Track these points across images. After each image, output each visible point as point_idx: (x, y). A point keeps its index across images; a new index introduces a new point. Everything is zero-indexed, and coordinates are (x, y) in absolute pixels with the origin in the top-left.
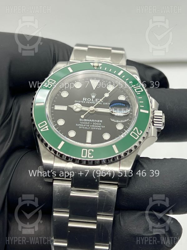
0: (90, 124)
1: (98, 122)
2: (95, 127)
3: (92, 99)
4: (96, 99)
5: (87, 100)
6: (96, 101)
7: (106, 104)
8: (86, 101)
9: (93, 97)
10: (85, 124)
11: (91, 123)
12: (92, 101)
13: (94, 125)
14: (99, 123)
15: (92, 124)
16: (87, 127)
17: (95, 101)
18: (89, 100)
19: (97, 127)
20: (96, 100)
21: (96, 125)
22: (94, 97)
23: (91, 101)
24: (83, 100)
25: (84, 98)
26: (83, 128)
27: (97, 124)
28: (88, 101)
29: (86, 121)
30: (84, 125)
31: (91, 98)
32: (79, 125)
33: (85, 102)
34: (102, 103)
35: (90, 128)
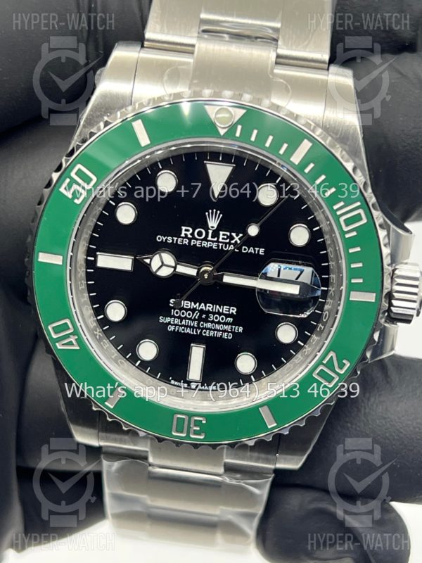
0: (200, 319)
1: (223, 314)
2: (214, 330)
3: (210, 232)
4: (221, 233)
5: (192, 234)
6: (220, 240)
7: (251, 250)
8: (190, 240)
9: (213, 223)
10: (186, 318)
11: (204, 316)
12: (210, 238)
13: (213, 322)
14: (227, 316)
15: (206, 320)
16: (190, 327)
17: (218, 238)
18: (200, 234)
19: (219, 331)
20: (221, 236)
21: (219, 323)
22: (215, 225)
23: (205, 239)
24: (183, 235)
25: (184, 228)
26: (181, 330)
27: (219, 318)
28: (197, 239)
29: (190, 309)
30: (184, 323)
31: (207, 229)
32: (168, 320)
33: (186, 242)
34: (240, 248)
35: (201, 332)
